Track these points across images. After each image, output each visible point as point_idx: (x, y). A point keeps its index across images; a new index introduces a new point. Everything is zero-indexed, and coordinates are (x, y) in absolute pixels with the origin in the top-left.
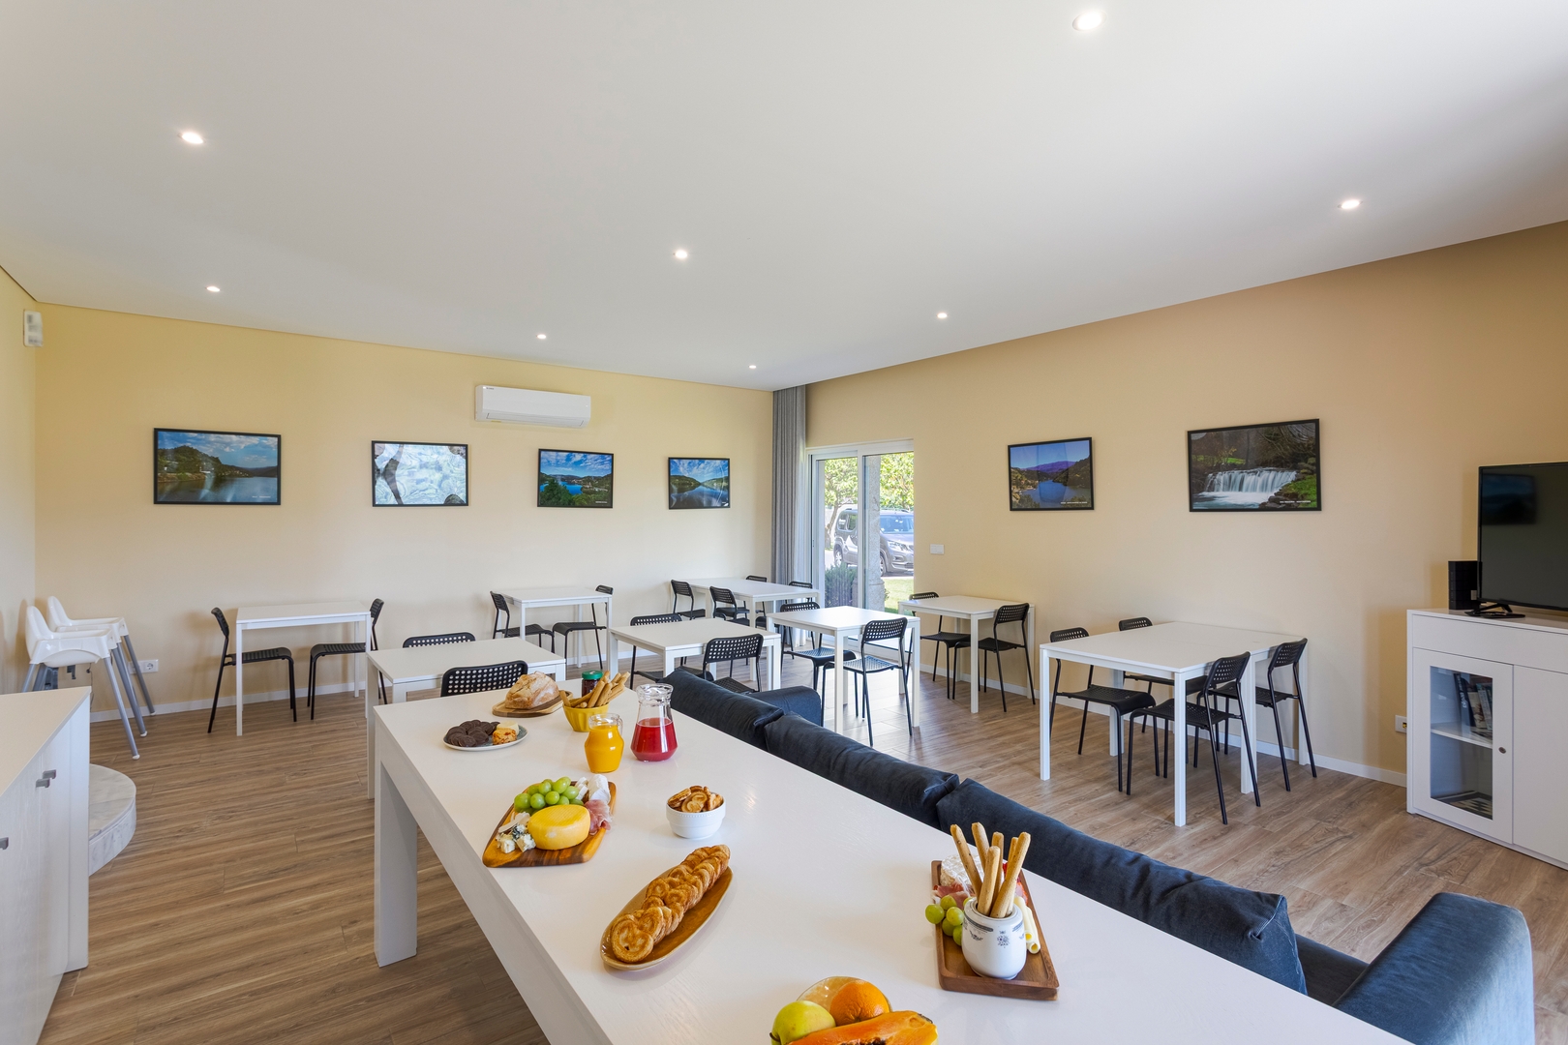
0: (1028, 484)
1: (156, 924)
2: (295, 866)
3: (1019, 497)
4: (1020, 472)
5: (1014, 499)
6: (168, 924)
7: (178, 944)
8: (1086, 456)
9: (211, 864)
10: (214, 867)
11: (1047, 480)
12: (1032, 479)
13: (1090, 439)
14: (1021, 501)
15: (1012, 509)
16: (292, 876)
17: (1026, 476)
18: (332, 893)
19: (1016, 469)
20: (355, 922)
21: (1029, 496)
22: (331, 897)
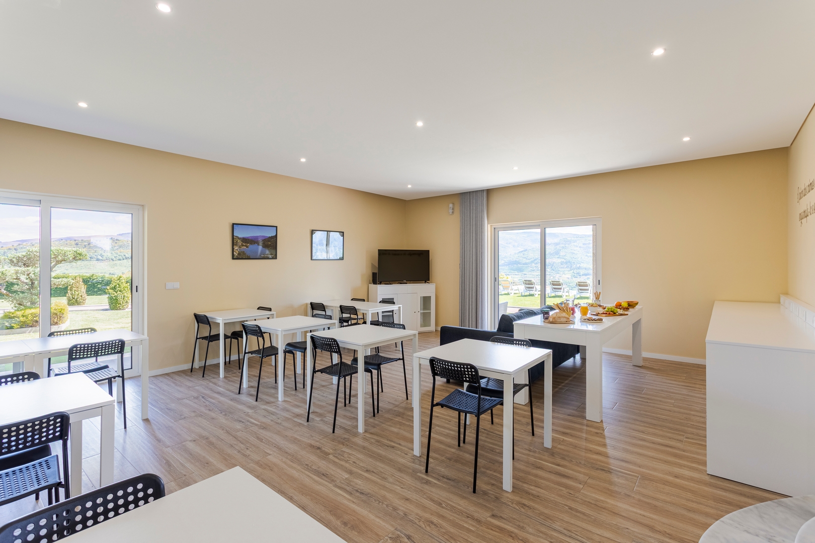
0: (243, 245)
1: (676, 477)
2: (597, 469)
3: (237, 252)
4: (239, 238)
5: (235, 253)
6: (670, 474)
7: (666, 462)
8: (275, 234)
9: (639, 500)
10: (637, 497)
11: (254, 244)
12: (245, 243)
13: (276, 227)
14: (239, 254)
15: (233, 259)
16: (603, 464)
17: (242, 241)
18: (594, 446)
19: (237, 237)
20: (596, 433)
21: (244, 252)
22: (596, 445)
